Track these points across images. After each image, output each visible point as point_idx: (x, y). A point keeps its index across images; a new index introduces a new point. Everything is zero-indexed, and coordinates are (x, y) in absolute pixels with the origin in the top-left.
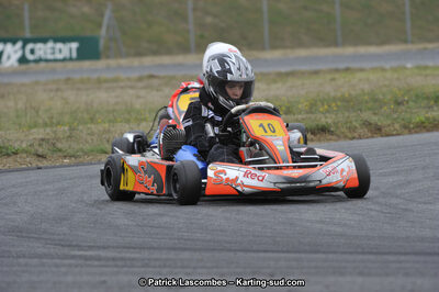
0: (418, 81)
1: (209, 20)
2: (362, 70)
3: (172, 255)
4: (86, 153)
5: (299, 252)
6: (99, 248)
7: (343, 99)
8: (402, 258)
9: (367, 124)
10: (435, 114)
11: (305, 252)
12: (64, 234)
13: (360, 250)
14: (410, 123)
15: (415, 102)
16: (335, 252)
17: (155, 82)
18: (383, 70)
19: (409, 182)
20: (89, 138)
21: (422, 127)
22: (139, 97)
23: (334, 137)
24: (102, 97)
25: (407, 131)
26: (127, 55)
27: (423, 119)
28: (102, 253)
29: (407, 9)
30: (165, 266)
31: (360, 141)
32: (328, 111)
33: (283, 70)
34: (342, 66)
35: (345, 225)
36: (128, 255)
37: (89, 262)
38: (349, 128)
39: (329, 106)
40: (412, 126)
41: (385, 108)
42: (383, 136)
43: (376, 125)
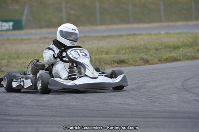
0: (165, 40)
1: (72, 12)
2: (141, 35)
3: (51, 119)
5: (109, 117)
6: (18, 115)
7: (132, 48)
9: (142, 59)
10: (173, 54)
12: (3, 110)
13: (136, 116)
14: (162, 58)
15: (164, 49)
16: (125, 117)
17: (47, 40)
18: (150, 34)
19: (160, 86)
20: (16, 65)
21: (167, 60)
22: (40, 47)
23: (127, 65)
24: (23, 47)
25: (160, 62)
26: (35, 28)
27: (167, 56)
28: (20, 118)
29: (162, 7)
30: (48, 124)
31: (140, 67)
32: (124, 53)
33: (106, 34)
34: (132, 33)
35: (131, 105)
36: (31, 119)
37: (13, 122)
38: (134, 61)
39: (125, 51)
40: (162, 60)
41: (151, 52)
42: (149, 64)
43: (146, 59)
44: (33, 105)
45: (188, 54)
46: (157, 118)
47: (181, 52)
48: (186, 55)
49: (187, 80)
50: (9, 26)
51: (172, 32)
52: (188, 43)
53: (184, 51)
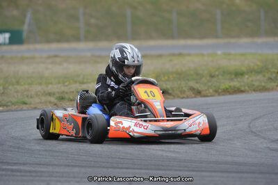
0: (224, 63)
1: (93, 21)
2: (189, 55)
3: (67, 170)
4: (13, 104)
6: (20, 164)
7: (177, 73)
8: (213, 174)
9: (192, 89)
10: (235, 83)
11: (151, 169)
13: (186, 169)
15: (223, 75)
16: (171, 170)
17: (58, 60)
18: (203, 55)
20: (15, 94)
21: (227, 91)
22: (47, 69)
23: (172, 97)
24: (24, 69)
25: (217, 94)
26: (40, 42)
27: (227, 86)
28: (22, 168)
29: (219, 16)
30: (63, 177)
31: (189, 100)
32: (168, 80)
34: (177, 52)
35: (178, 152)
36: (39, 169)
37: (15, 173)
38: (181, 92)
39: (169, 77)
40: (220, 91)
41: (204, 79)
42: (202, 96)
43: (198, 90)
44: (40, 151)
45: (256, 84)
46: (215, 172)
47: (245, 80)
48: (253, 85)
49: (255, 119)
50: (5, 38)
51: (233, 52)
52: (256, 68)
53: (250, 79)
